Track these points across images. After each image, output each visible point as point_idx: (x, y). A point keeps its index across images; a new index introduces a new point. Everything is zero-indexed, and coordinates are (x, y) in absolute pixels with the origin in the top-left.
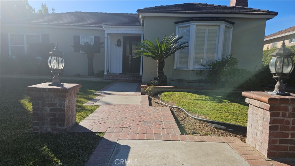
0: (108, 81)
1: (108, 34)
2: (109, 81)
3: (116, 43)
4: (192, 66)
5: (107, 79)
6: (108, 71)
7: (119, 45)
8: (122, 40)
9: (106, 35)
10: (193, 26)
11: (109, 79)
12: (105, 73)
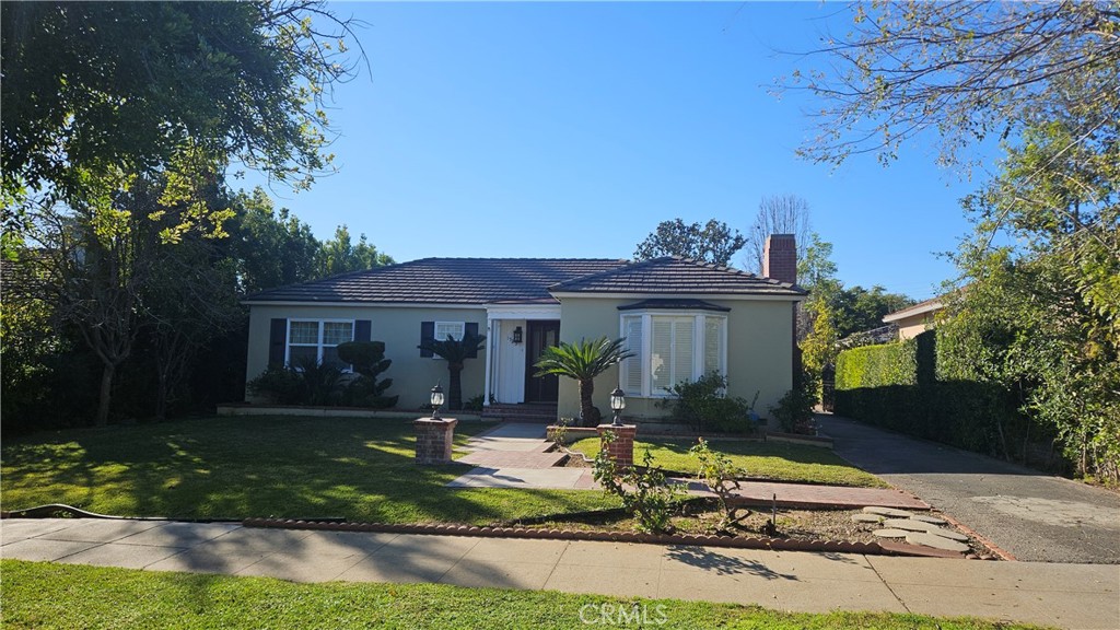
0: (490, 419)
1: (493, 321)
2: (494, 419)
3: (511, 336)
4: (649, 390)
5: (490, 417)
6: (491, 398)
7: (517, 341)
8: (524, 330)
9: (489, 323)
10: (648, 318)
11: (494, 417)
12: (487, 403)
